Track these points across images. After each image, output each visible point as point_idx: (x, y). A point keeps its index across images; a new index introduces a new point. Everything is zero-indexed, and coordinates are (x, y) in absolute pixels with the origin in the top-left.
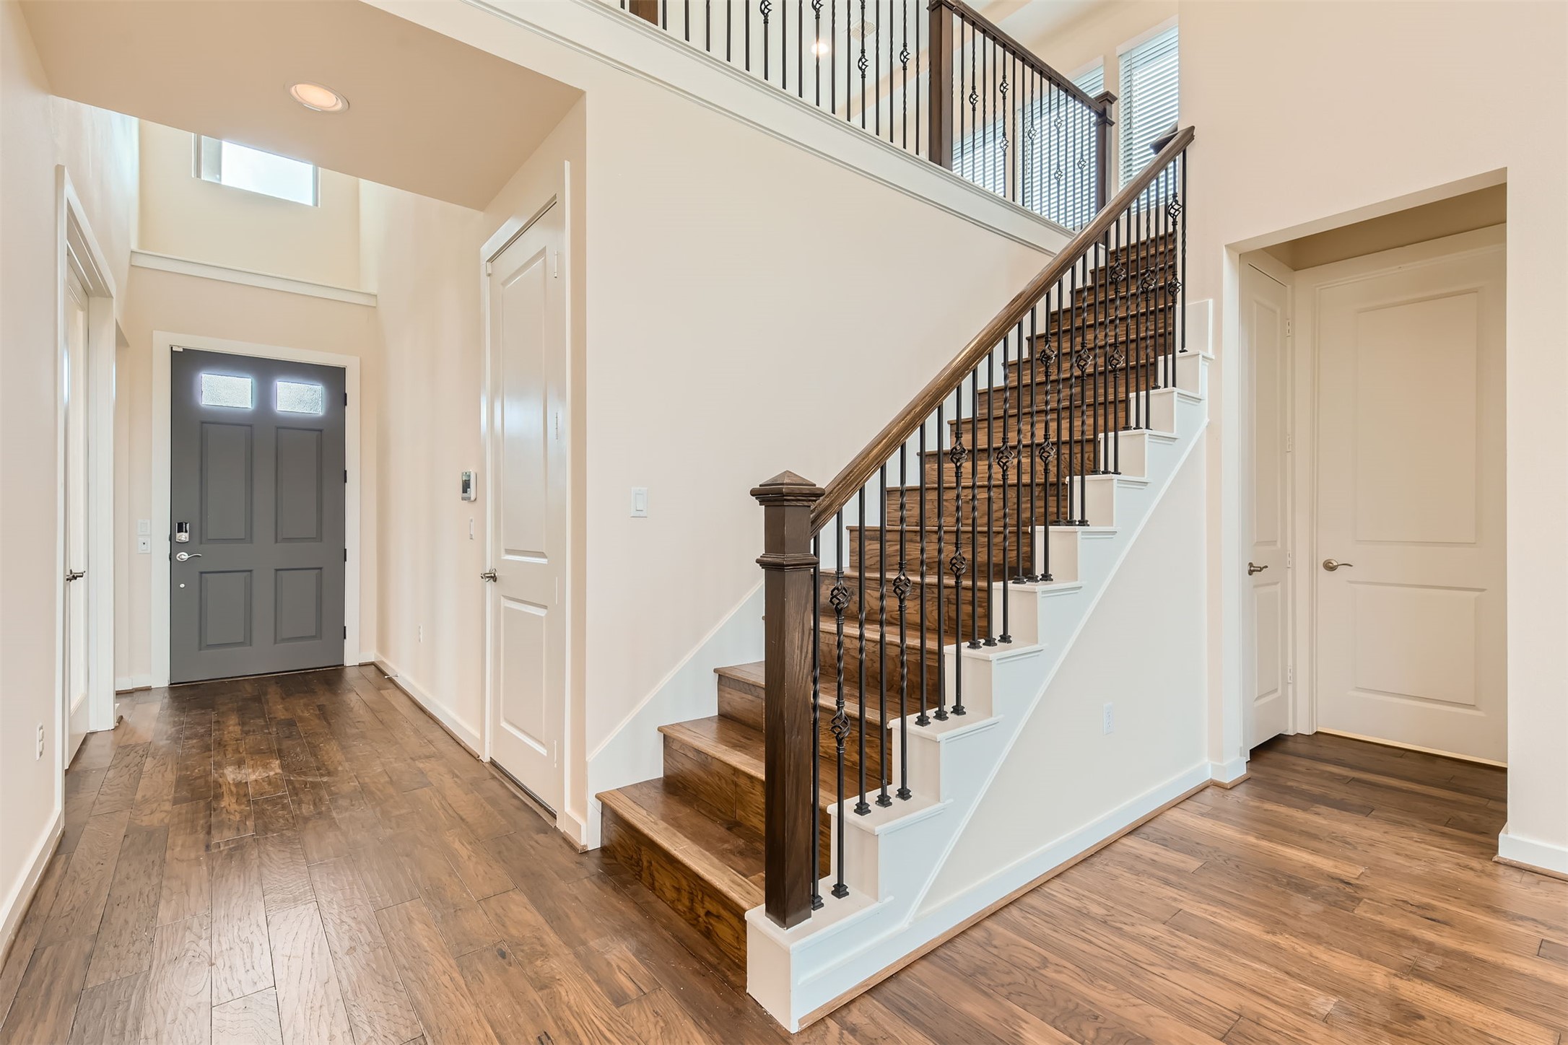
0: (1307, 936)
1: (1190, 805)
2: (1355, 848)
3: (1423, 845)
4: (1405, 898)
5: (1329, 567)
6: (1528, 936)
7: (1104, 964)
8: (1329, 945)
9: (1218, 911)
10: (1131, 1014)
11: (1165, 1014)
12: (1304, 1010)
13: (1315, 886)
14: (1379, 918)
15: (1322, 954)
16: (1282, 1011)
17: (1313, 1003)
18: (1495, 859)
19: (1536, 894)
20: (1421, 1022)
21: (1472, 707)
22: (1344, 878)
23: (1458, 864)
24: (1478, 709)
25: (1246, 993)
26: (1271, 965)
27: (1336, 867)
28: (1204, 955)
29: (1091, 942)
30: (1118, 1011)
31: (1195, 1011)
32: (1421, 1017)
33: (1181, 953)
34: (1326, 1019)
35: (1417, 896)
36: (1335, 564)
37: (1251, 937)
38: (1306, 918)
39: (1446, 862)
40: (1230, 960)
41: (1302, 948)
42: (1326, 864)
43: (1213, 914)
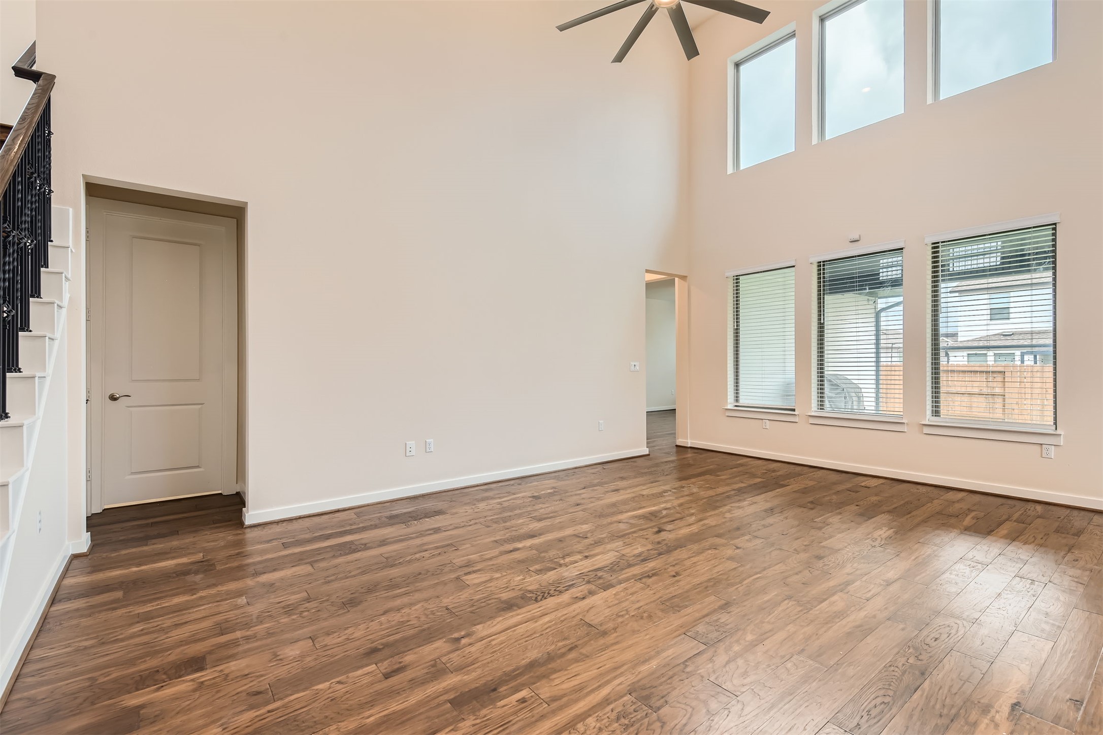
0: (209, 587)
1: (70, 573)
2: (189, 548)
3: (213, 535)
4: (230, 555)
5: (113, 398)
6: (277, 545)
7: (130, 655)
8: (221, 584)
9: (159, 602)
10: (172, 658)
11: (188, 646)
12: (237, 607)
13: (191, 570)
14: (227, 566)
15: (220, 588)
16: (231, 612)
17: (238, 603)
18: (245, 526)
19: (267, 531)
20: (275, 585)
21: (198, 467)
22: (197, 561)
23: (234, 535)
24: (200, 468)
25: (211, 617)
26: (208, 604)
27: (190, 559)
28: (176, 619)
29: (107, 654)
30: (164, 662)
31: (198, 637)
32: (273, 584)
33: (164, 625)
34: (248, 604)
35: (232, 552)
36: (118, 396)
37: (187, 601)
38: (201, 582)
39: (229, 536)
40: (190, 613)
41: (213, 591)
42: (184, 560)
43: (158, 605)
